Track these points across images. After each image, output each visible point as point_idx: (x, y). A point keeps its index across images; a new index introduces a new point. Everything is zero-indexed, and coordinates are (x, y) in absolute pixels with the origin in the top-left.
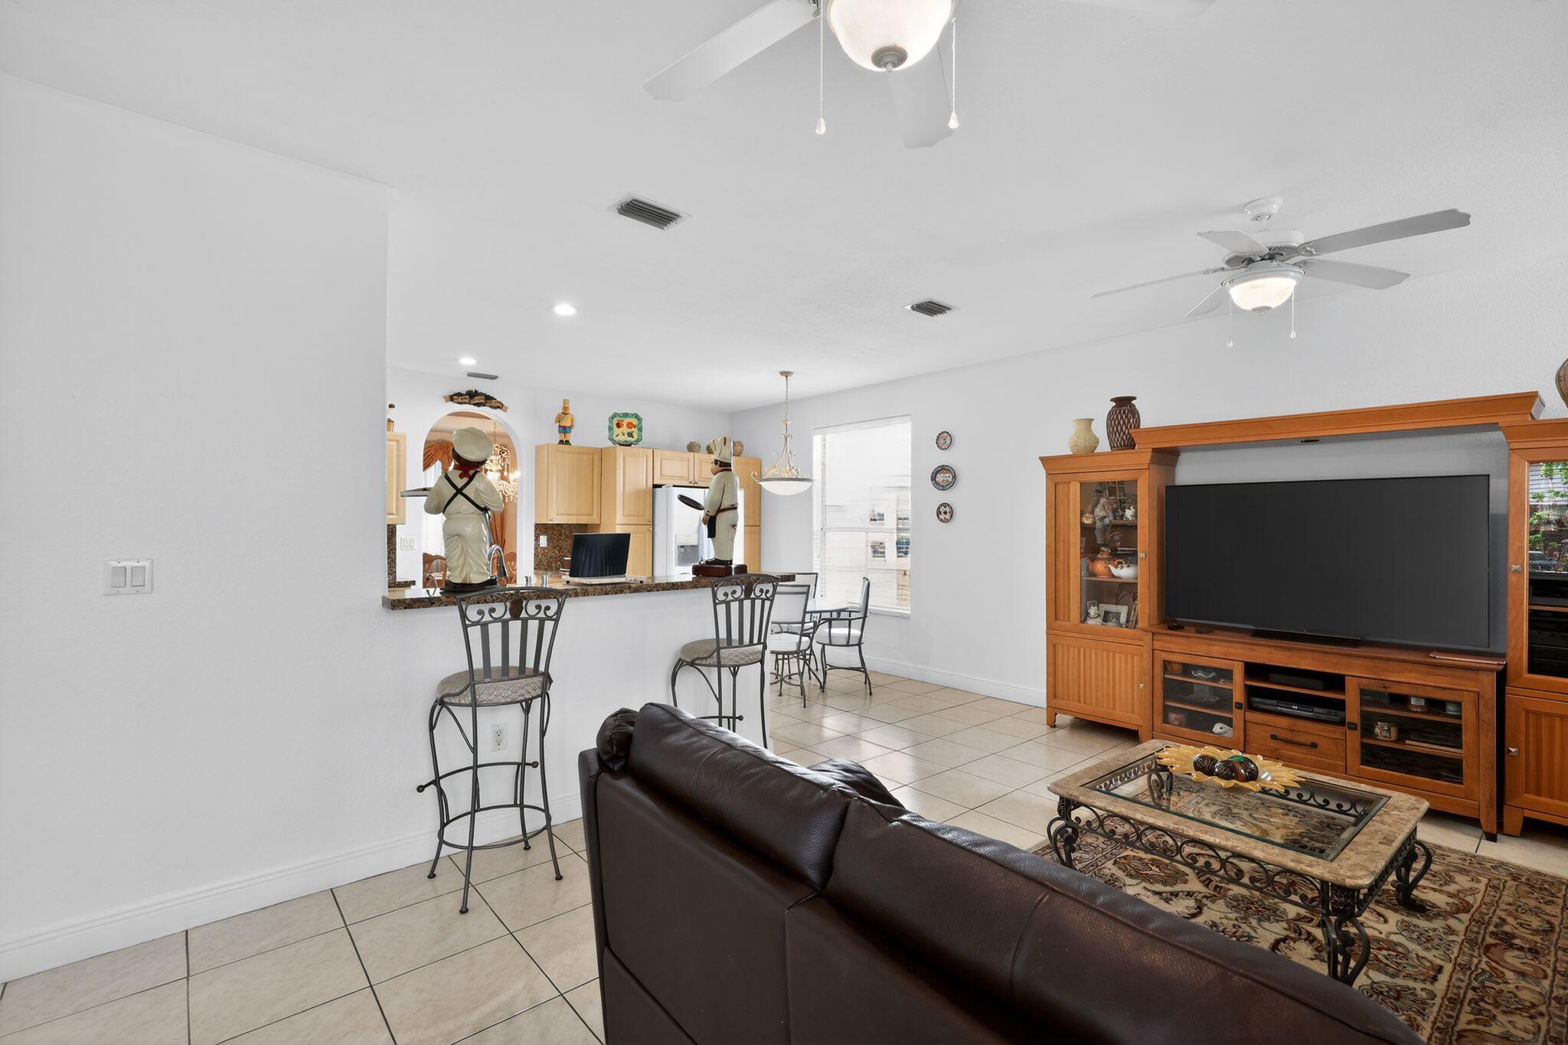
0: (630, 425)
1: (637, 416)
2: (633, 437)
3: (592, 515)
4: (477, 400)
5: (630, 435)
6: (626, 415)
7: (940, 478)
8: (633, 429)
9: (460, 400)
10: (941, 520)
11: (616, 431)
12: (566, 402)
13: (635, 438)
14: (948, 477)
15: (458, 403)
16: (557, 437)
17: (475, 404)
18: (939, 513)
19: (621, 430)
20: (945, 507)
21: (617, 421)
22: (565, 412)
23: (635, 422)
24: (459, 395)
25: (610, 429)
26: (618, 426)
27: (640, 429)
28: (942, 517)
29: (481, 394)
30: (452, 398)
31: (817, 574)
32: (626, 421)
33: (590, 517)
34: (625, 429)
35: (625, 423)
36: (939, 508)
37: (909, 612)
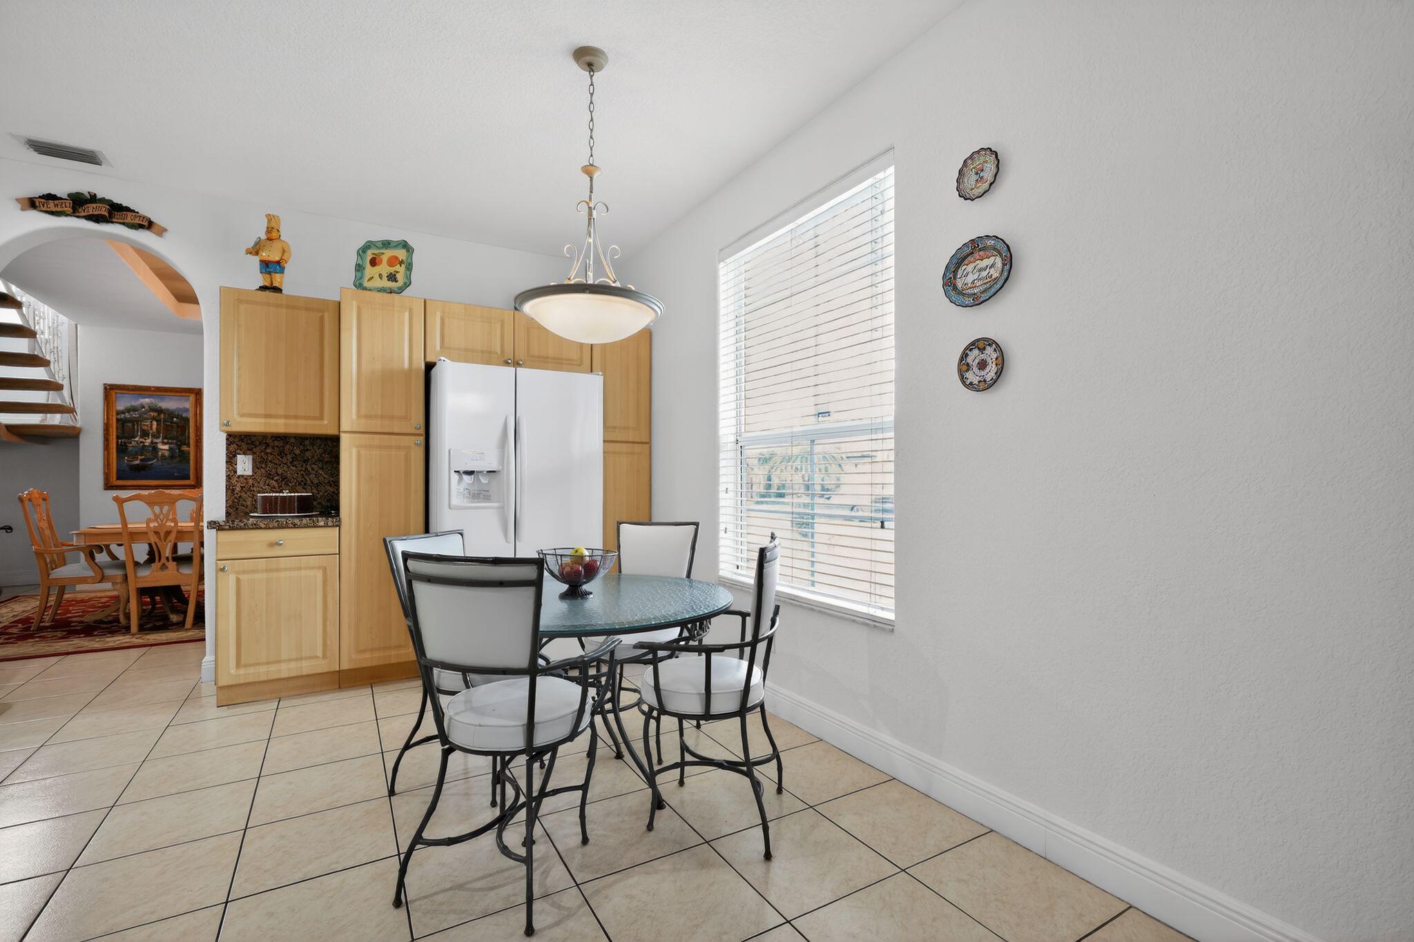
0: (393, 261)
1: (405, 245)
2: (396, 281)
3: (321, 418)
4: (91, 209)
5: (392, 277)
6: (387, 244)
7: (969, 276)
8: (397, 268)
9: (53, 208)
10: (970, 386)
11: (369, 271)
12: (270, 218)
13: (400, 283)
14: (991, 265)
15: (52, 213)
16: (253, 278)
17: (90, 218)
18: (964, 366)
19: (377, 269)
20: (982, 350)
21: (370, 254)
22: (272, 233)
23: (401, 254)
24: (50, 197)
25: (359, 268)
26: (373, 262)
27: (409, 268)
28: (972, 377)
29: (103, 200)
30: (32, 203)
31: (697, 524)
32: (388, 253)
33: (318, 422)
34: (384, 269)
35: (385, 258)
36: (964, 356)
37: (891, 616)
